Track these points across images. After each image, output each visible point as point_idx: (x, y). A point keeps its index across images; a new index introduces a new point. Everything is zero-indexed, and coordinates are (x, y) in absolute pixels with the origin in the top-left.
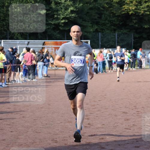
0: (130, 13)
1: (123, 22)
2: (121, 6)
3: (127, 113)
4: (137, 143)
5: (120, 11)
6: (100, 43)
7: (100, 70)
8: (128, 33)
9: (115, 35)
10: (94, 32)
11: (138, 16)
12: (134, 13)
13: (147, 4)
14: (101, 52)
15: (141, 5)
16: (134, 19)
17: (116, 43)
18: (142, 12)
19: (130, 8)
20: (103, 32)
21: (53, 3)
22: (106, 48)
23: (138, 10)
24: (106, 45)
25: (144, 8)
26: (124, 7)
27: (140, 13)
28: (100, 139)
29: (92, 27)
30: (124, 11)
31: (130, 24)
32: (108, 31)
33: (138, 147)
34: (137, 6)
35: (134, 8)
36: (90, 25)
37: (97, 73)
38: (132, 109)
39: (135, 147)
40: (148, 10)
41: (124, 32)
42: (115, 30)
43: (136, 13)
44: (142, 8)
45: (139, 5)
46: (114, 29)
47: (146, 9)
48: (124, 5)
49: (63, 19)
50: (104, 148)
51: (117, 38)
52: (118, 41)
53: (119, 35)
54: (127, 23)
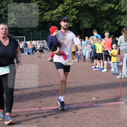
0: (48, 20)
1: (44, 26)
2: (42, 17)
3: (40, 76)
4: (42, 93)
5: (42, 20)
6: (31, 38)
7: (31, 52)
8: (47, 32)
9: (40, 33)
10: (28, 32)
12: (49, 20)
13: (56, 15)
14: (31, 43)
15: (53, 16)
16: (50, 24)
17: (41, 38)
18: (54, 20)
19: (48, 18)
20: (33, 32)
21: (4, 16)
22: (35, 40)
23: (52, 18)
24: (35, 39)
25: (55, 17)
26: (44, 17)
27: (53, 20)
28: (22, 92)
30: (44, 20)
31: (48, 27)
32: (36, 31)
33: (42, 95)
34: (51, 16)
35: (49, 18)
37: (29, 55)
38: (44, 74)
39: (40, 95)
40: (57, 18)
41: (44, 31)
43: (51, 20)
44: (54, 18)
45: (52, 16)
46: (39, 29)
47: (56, 18)
48: (44, 16)
50: (22, 97)
51: (41, 34)
52: (41, 36)
53: (42, 33)
54: (46, 26)
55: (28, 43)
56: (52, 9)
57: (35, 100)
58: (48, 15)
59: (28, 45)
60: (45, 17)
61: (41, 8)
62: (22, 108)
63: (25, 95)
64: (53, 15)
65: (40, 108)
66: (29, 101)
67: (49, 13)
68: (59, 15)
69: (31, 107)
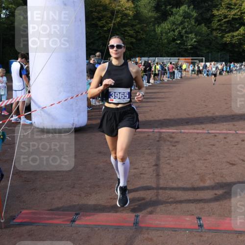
0: (227, 42)
6: (210, 59)
7: (210, 74)
11: (232, 44)
12: (229, 42)
13: (237, 37)
15: (234, 38)
17: (219, 59)
19: (228, 39)
29: (206, 50)
34: (231, 38)
36: (205, 49)
37: (208, 76)
42: (218, 52)
44: (234, 40)
49: (190, 45)
55: (208, 64)
56: (233, 31)
57: (228, 123)
58: (228, 36)
59: (208, 66)
60: (225, 39)
61: (222, 30)
62: (218, 130)
63: (217, 117)
64: (233, 36)
65: (236, 131)
66: (223, 124)
67: (229, 34)
68: (240, 37)
69: (226, 130)
